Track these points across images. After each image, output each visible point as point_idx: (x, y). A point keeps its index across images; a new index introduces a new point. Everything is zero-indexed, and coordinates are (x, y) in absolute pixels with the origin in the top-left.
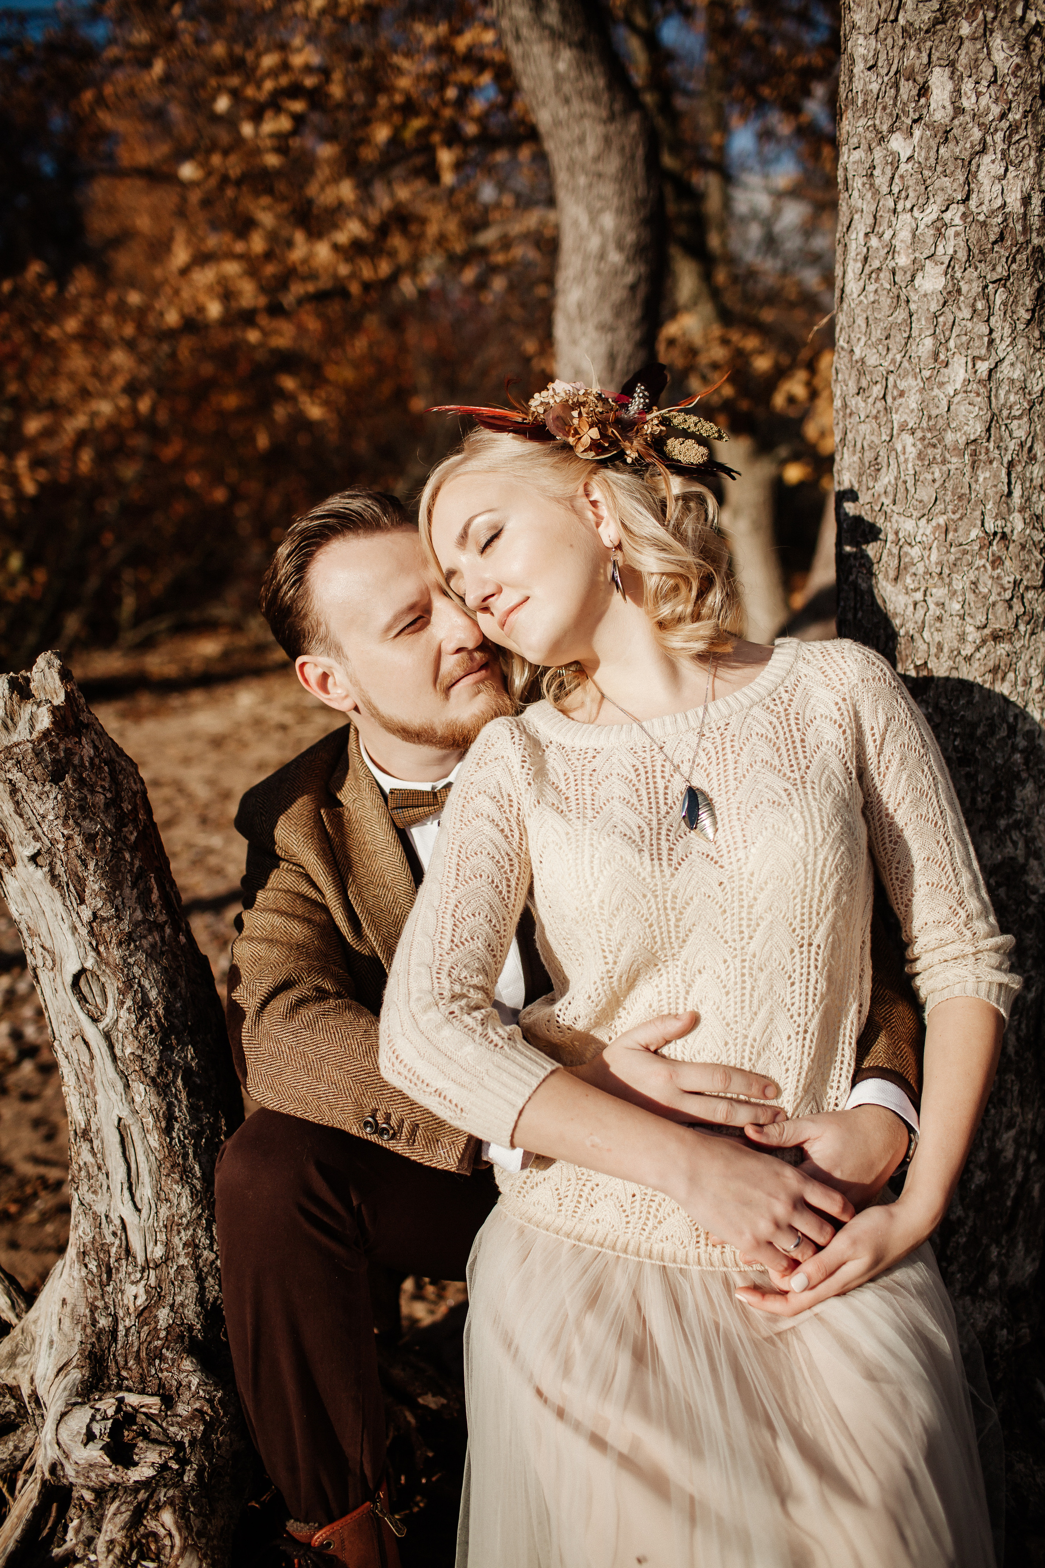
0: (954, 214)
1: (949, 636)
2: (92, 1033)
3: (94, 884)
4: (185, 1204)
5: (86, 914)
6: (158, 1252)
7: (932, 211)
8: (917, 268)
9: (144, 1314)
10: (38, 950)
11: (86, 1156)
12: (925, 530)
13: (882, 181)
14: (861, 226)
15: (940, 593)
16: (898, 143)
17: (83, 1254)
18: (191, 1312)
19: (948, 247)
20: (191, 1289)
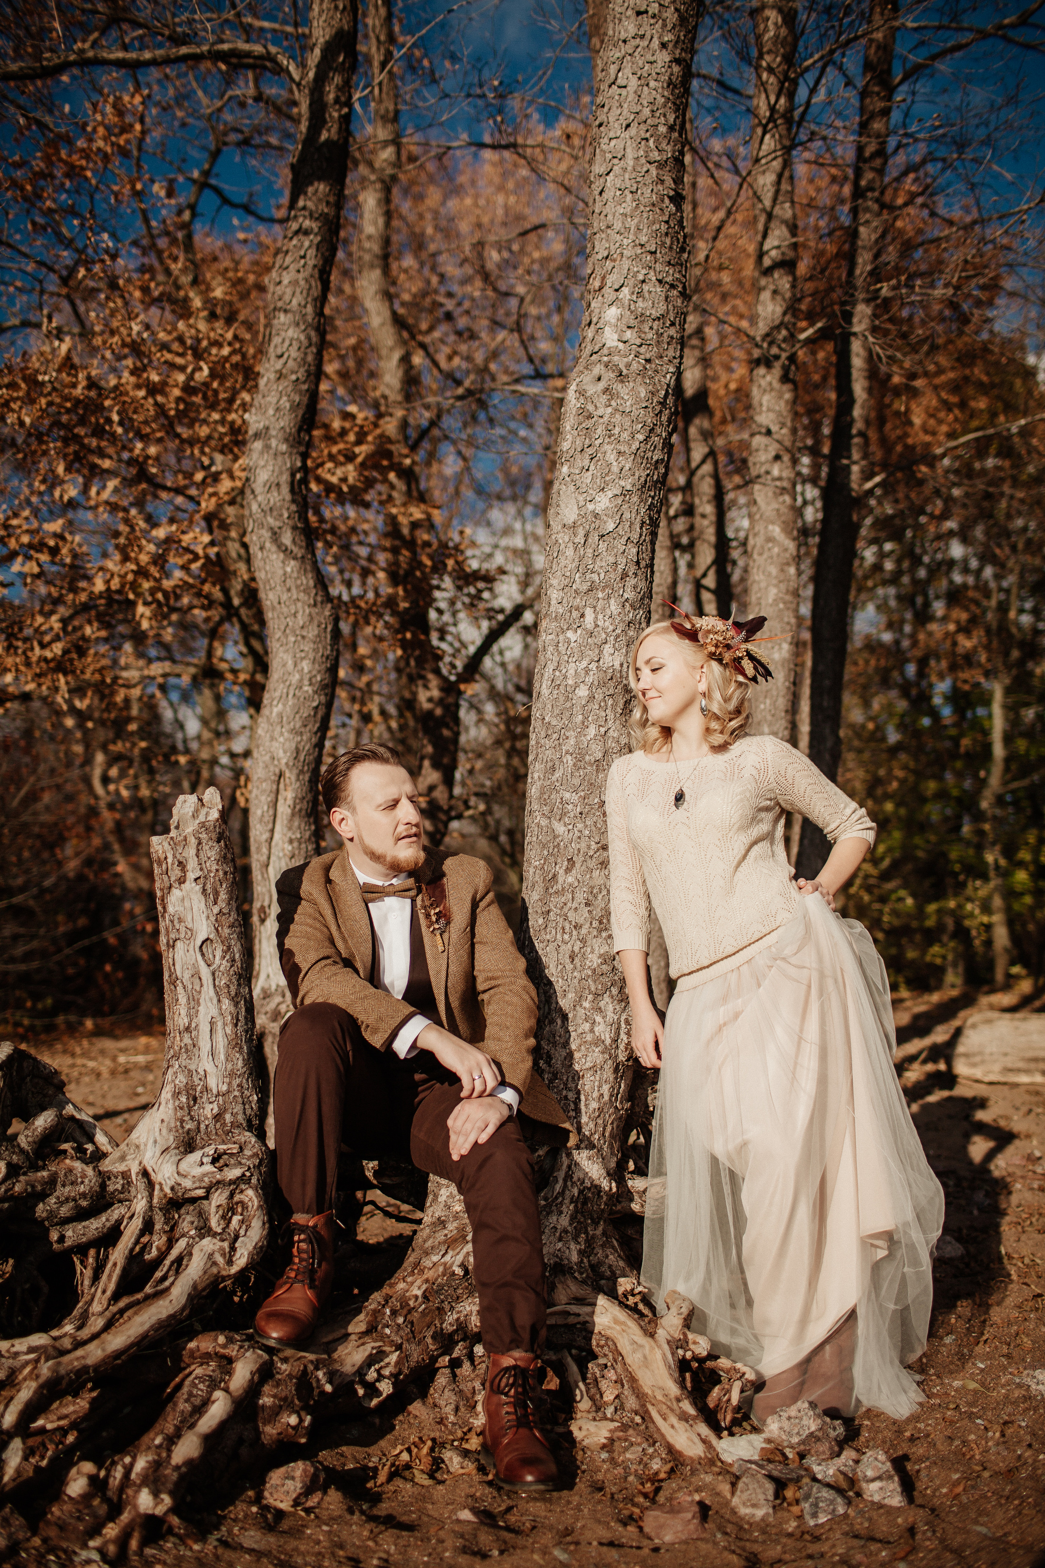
0: (593, 666)
1: (583, 845)
2: (205, 972)
3: (223, 896)
4: (240, 1063)
5: (216, 910)
6: (224, 1088)
7: (584, 664)
8: (576, 686)
9: (218, 1117)
10: (183, 930)
11: (187, 1040)
12: (575, 797)
13: (562, 648)
14: (551, 667)
15: (580, 826)
16: (570, 634)
17: (176, 1095)
18: (240, 1118)
19: (589, 679)
20: (238, 1108)
